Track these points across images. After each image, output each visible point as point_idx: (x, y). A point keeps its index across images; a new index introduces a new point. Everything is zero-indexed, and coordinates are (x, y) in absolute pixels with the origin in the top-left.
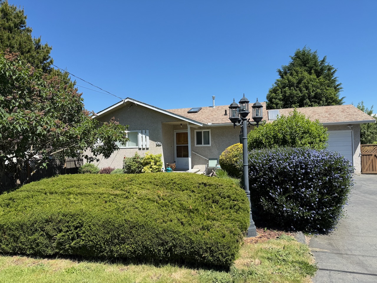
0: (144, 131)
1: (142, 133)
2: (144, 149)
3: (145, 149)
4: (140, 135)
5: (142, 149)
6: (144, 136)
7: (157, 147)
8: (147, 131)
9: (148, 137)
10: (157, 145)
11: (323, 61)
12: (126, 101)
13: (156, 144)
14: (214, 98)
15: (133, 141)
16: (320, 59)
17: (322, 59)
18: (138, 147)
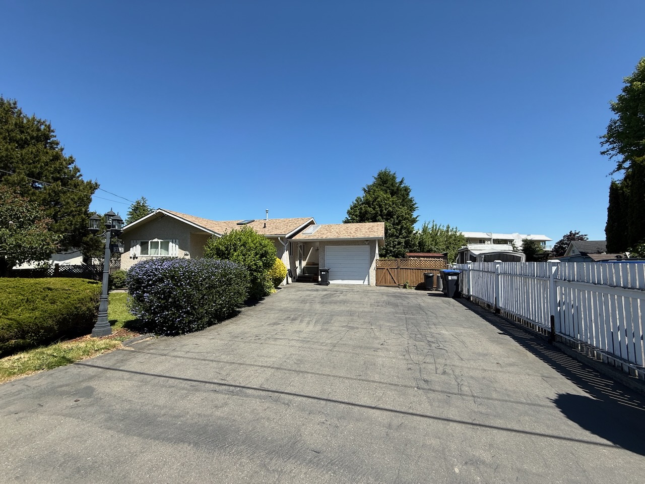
0: (174, 240)
1: (172, 242)
4: (171, 244)
6: (174, 245)
8: (177, 241)
9: (177, 246)
11: (402, 182)
12: (158, 211)
13: (184, 254)
14: (267, 212)
15: (165, 250)
16: (398, 180)
17: (400, 180)
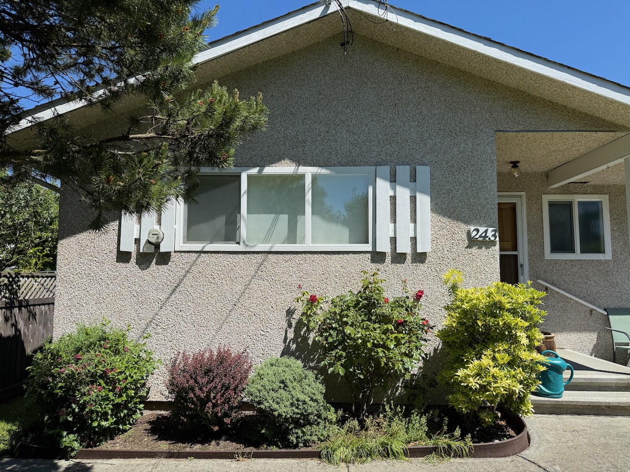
0: (403, 171)
1: (393, 180)
2: (399, 258)
3: (409, 258)
4: (382, 189)
5: (388, 259)
6: (403, 194)
7: (474, 250)
8: (423, 172)
9: (424, 201)
10: (472, 242)
13: (465, 236)
18: (368, 247)
